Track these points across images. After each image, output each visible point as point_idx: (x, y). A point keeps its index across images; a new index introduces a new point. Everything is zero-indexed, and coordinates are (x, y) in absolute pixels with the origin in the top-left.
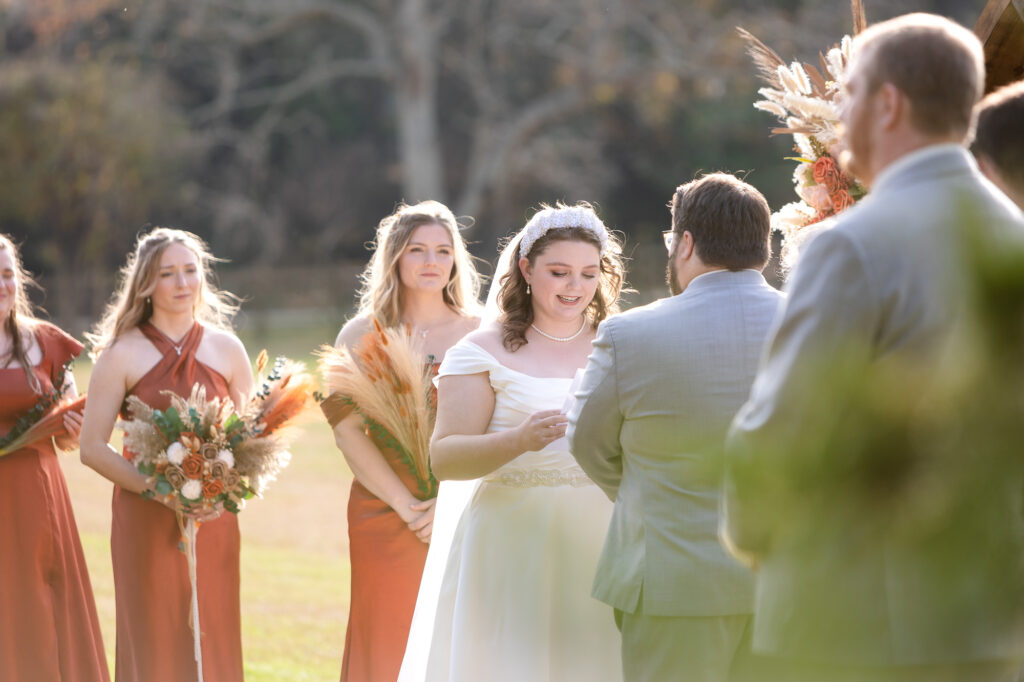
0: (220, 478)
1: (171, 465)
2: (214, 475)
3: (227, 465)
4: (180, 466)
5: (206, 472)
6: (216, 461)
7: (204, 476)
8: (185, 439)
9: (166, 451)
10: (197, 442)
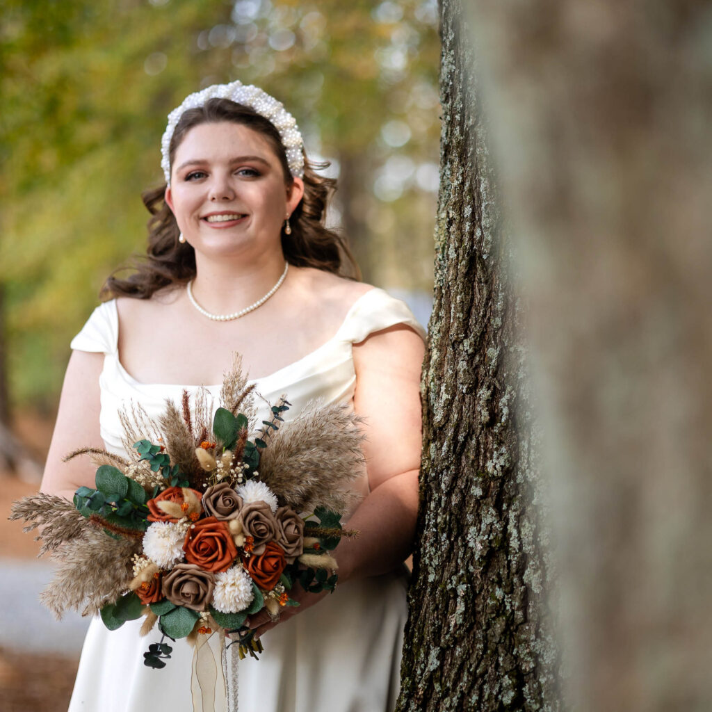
0: (268, 536)
1: (164, 572)
2: (258, 538)
3: (269, 507)
4: (185, 561)
5: (240, 541)
6: (244, 510)
7: (240, 550)
8: (163, 505)
9: (141, 555)
10: (189, 495)
